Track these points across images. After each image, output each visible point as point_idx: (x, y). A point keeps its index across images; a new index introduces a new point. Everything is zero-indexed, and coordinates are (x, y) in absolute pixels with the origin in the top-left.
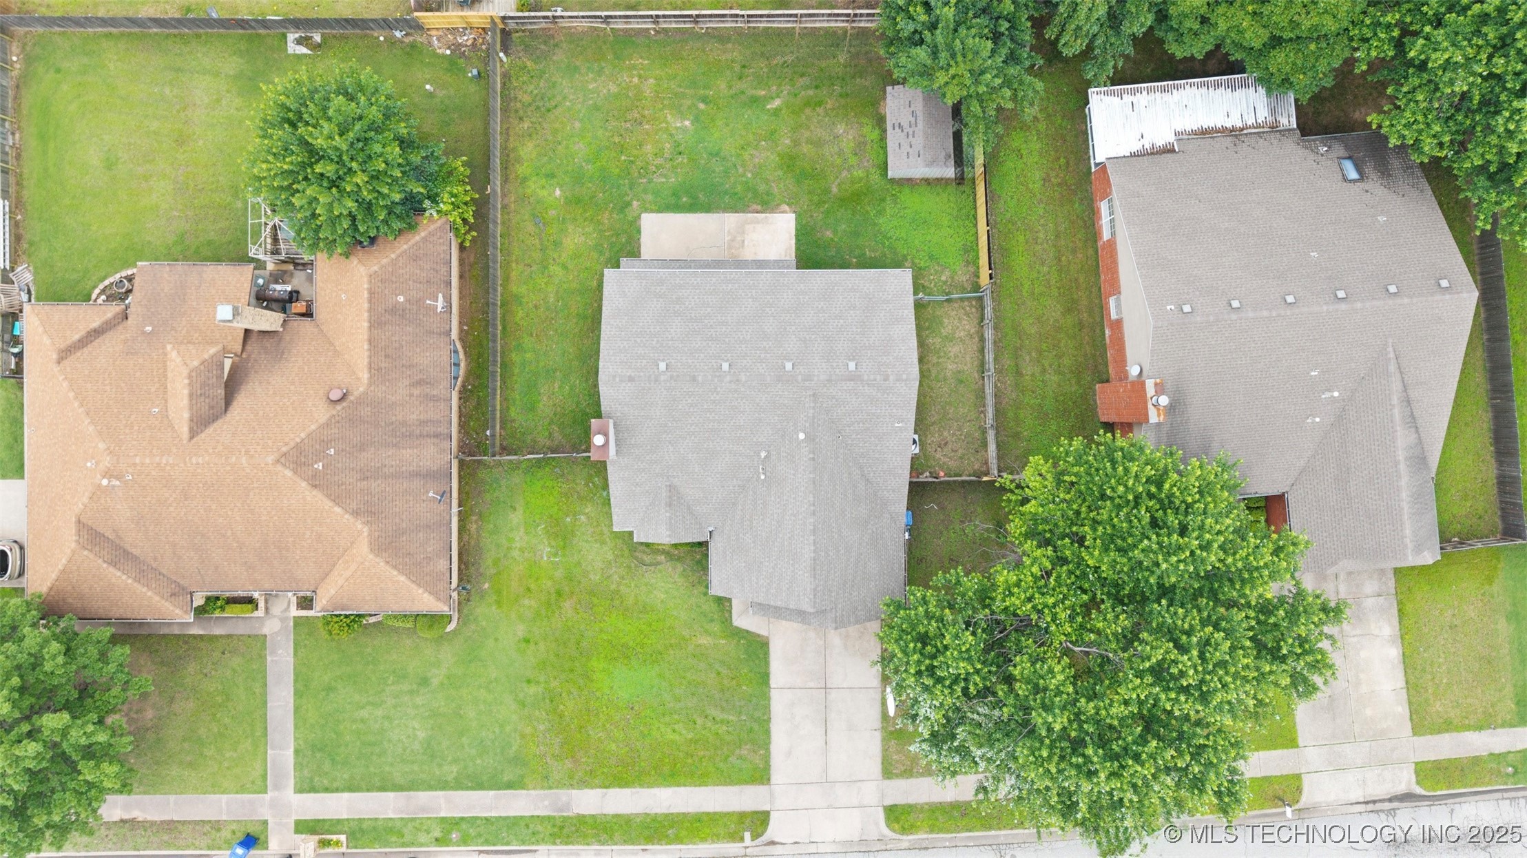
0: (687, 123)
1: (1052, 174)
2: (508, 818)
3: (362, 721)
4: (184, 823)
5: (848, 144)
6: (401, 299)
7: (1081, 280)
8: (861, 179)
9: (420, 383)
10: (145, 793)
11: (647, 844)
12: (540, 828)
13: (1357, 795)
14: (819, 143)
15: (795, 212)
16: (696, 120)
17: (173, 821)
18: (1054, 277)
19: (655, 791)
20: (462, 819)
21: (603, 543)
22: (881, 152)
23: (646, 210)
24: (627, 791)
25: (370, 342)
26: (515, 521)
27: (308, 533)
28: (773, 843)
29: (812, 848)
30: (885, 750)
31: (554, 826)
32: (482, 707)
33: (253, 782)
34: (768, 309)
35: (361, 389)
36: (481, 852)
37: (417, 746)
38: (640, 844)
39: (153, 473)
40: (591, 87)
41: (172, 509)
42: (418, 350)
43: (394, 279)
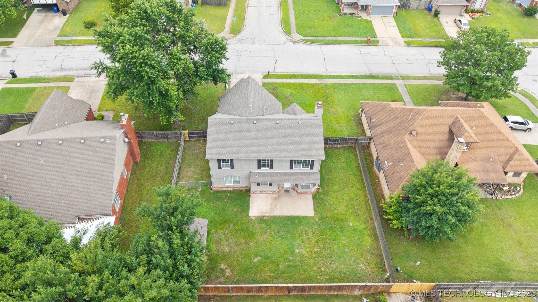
0: (297, 251)
1: (134, 230)
5: (224, 243)
6: (401, 165)
7: (133, 193)
8: (220, 229)
9: (387, 146)
14: (237, 244)
15: (249, 216)
16: (293, 252)
18: (144, 195)
22: (209, 240)
23: (312, 217)
25: (408, 148)
34: (262, 144)
35: (406, 136)
40: (343, 266)
42: (390, 154)
43: (406, 169)
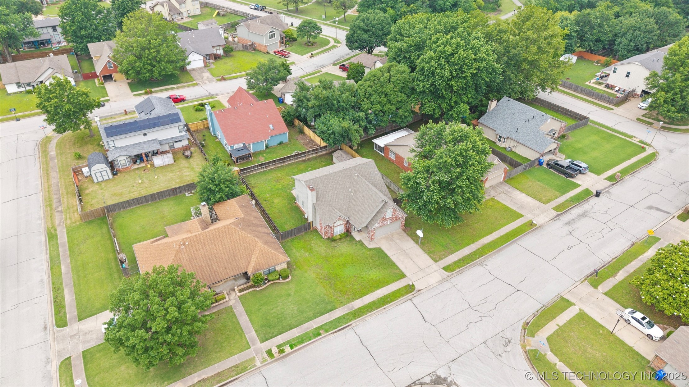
2: (336, 319)
3: (275, 313)
4: (223, 371)
6: (243, 204)
9: (256, 218)
10: (205, 368)
11: (384, 306)
12: (348, 317)
13: (547, 219)
17: (219, 373)
19: (376, 292)
20: (322, 325)
21: (321, 247)
24: (367, 296)
25: (240, 209)
26: (294, 252)
27: (242, 247)
28: (420, 290)
29: (432, 287)
30: (430, 257)
31: (352, 314)
32: (311, 294)
33: (245, 347)
35: (242, 217)
36: (334, 333)
37: (296, 312)
38: (382, 307)
39: (195, 239)
41: (200, 251)
42: (252, 213)
43: (240, 201)
